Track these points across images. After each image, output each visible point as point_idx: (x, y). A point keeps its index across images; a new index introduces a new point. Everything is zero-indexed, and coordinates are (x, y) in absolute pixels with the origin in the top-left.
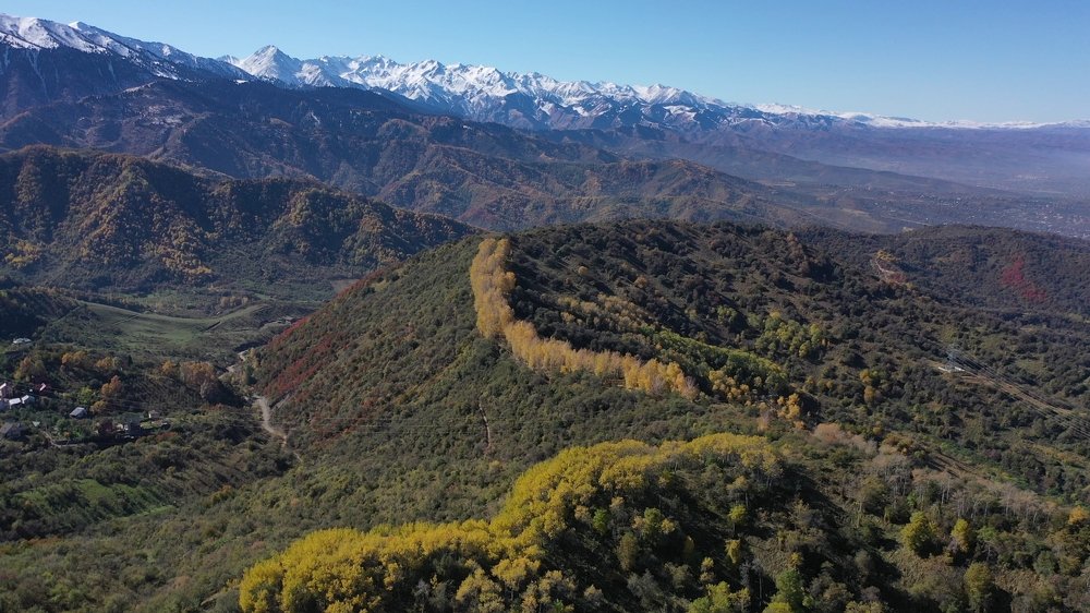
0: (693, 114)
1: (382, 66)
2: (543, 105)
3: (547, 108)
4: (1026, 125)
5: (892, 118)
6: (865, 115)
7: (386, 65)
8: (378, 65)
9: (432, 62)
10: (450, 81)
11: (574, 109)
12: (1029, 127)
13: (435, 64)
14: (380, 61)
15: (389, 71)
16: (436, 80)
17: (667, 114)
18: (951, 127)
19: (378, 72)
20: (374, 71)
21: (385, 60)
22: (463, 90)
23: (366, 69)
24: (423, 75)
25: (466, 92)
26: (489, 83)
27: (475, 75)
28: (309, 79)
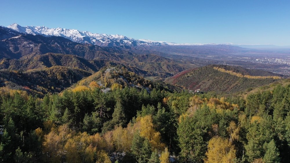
0: (131, 42)
1: (45, 29)
2: (93, 40)
3: (94, 41)
4: (200, 44)
5: (171, 43)
6: (165, 42)
7: (46, 29)
8: (44, 29)
9: (60, 28)
10: (66, 33)
11: (100, 41)
12: (201, 45)
13: (61, 29)
14: (44, 27)
15: (47, 30)
16: (62, 33)
17: (124, 42)
18: (184, 45)
19: (44, 31)
20: (43, 30)
21: (46, 27)
22: (70, 36)
23: (41, 30)
24: (58, 32)
25: (71, 36)
26: (76, 34)
27: (72, 32)
28: (28, 33)
